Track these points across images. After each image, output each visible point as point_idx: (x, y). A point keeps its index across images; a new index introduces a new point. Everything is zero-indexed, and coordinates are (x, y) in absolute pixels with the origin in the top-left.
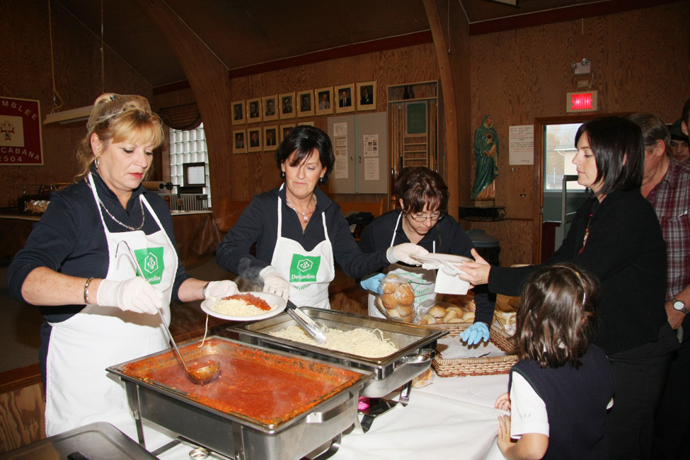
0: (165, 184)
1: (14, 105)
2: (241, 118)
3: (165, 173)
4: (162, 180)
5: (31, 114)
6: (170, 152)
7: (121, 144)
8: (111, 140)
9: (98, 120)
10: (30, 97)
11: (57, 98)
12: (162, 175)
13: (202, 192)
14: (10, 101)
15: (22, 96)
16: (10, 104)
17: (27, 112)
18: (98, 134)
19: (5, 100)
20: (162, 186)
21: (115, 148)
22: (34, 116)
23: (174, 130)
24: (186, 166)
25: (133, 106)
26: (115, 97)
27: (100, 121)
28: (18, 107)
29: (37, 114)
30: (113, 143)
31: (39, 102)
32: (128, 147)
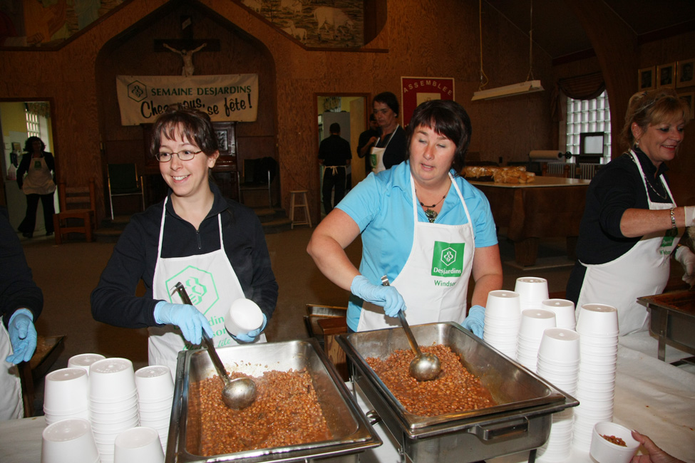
0: (563, 153)
1: (435, 84)
2: (650, 85)
3: (561, 142)
4: (557, 149)
5: (447, 91)
6: (566, 122)
7: (657, 127)
8: (650, 124)
9: (635, 112)
10: (447, 76)
11: (484, 77)
12: (558, 144)
13: (599, 162)
14: (432, 80)
15: (441, 75)
16: (432, 83)
17: (445, 88)
18: (637, 123)
19: (428, 80)
20: (560, 155)
21: (653, 131)
22: (449, 92)
23: (572, 100)
24: (583, 136)
25: (663, 95)
26: (646, 93)
27: (637, 113)
28: (437, 85)
29: (452, 90)
30: (651, 126)
31: (453, 79)
32: (663, 126)
